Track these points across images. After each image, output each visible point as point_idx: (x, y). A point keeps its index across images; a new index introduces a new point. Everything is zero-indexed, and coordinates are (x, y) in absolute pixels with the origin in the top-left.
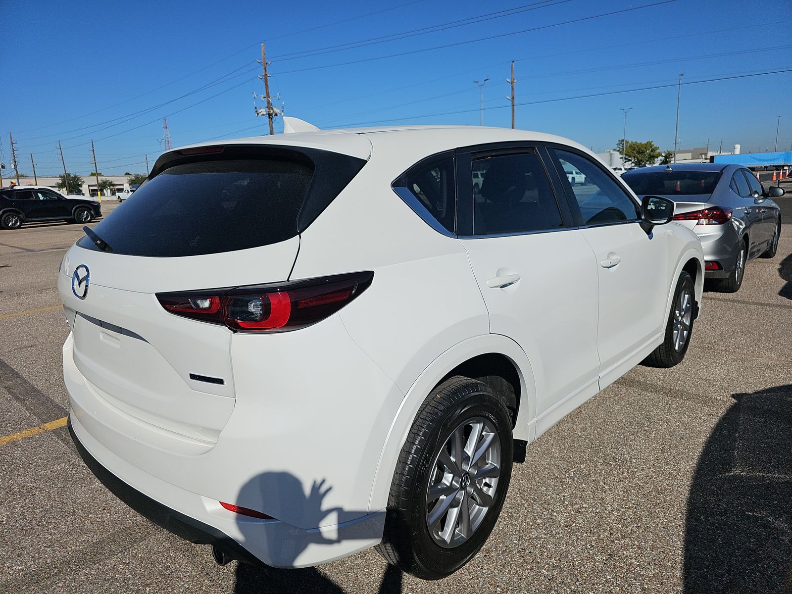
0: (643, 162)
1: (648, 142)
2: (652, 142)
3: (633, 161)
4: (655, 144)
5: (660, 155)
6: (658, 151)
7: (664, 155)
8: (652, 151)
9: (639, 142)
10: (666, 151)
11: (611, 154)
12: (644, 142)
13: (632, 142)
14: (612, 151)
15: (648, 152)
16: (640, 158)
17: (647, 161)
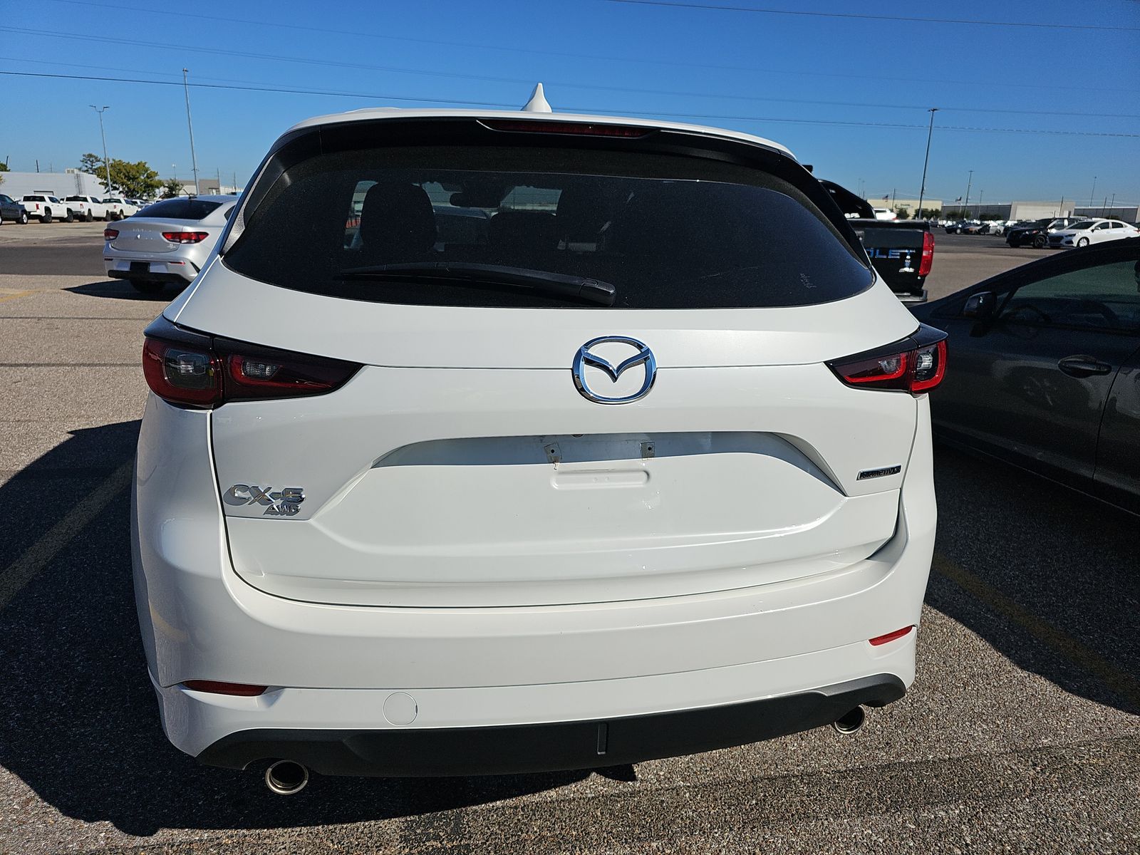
0: (138, 193)
1: (139, 164)
2: (145, 163)
3: (121, 189)
4: (152, 167)
5: (160, 184)
6: (157, 178)
7: (167, 185)
8: (148, 177)
9: (125, 161)
10: (169, 179)
11: (78, 176)
12: (134, 162)
13: (114, 160)
14: (76, 171)
15: (142, 178)
16: (132, 187)
17: (145, 192)
